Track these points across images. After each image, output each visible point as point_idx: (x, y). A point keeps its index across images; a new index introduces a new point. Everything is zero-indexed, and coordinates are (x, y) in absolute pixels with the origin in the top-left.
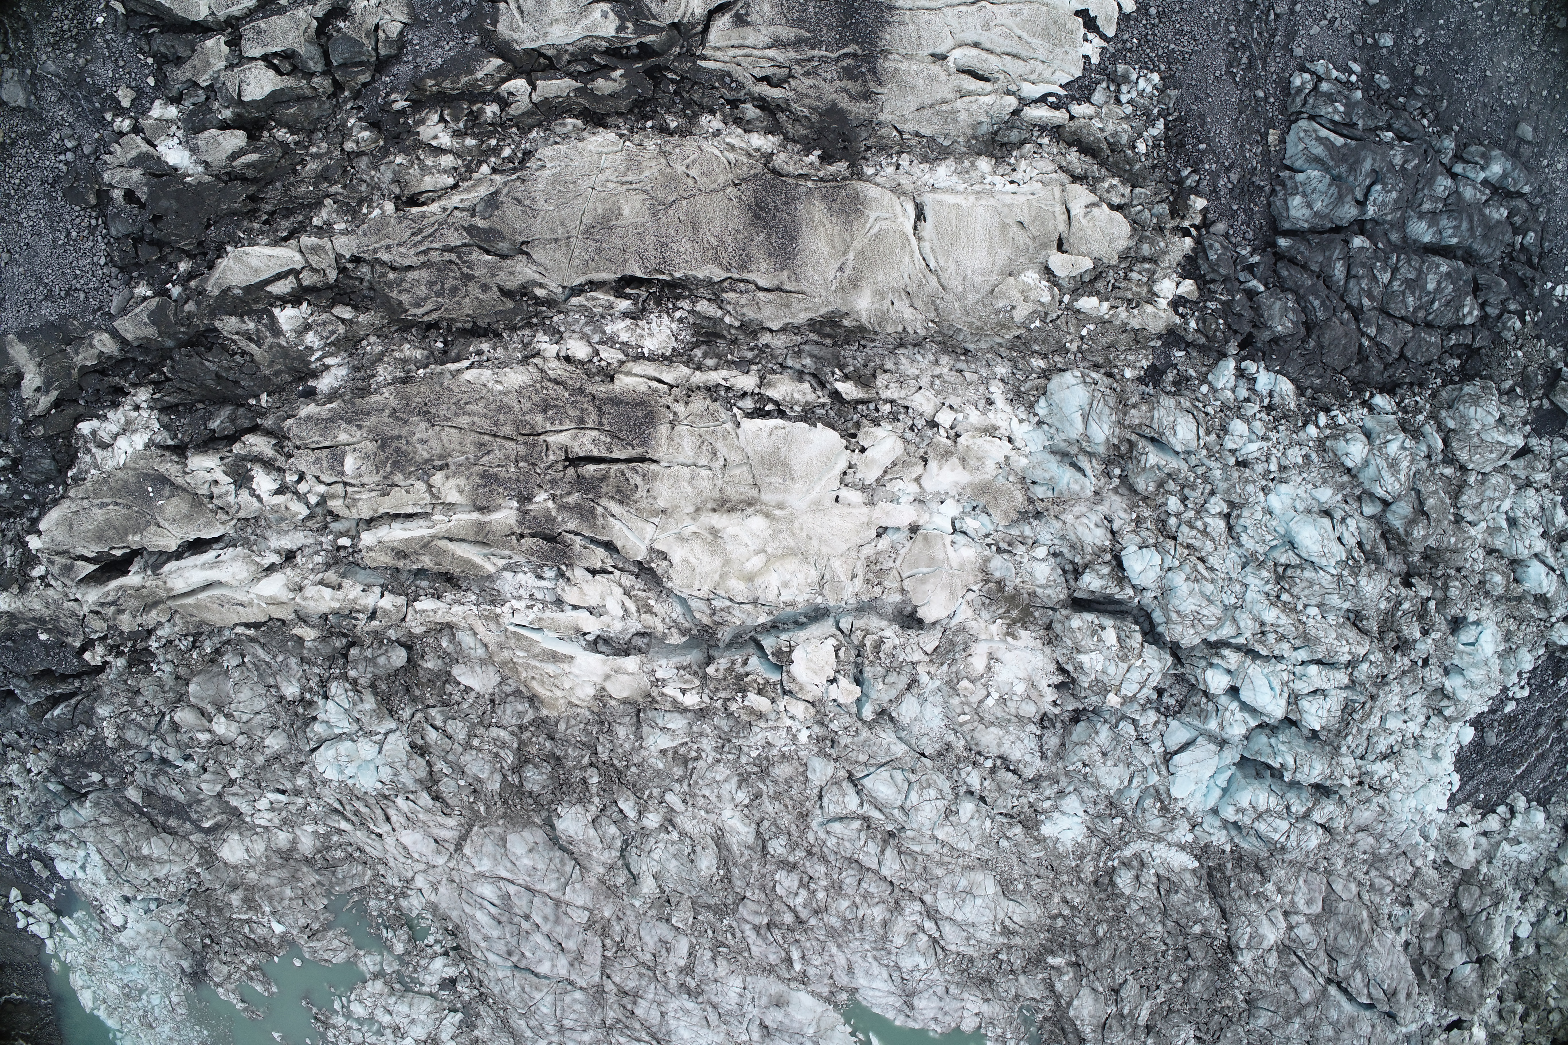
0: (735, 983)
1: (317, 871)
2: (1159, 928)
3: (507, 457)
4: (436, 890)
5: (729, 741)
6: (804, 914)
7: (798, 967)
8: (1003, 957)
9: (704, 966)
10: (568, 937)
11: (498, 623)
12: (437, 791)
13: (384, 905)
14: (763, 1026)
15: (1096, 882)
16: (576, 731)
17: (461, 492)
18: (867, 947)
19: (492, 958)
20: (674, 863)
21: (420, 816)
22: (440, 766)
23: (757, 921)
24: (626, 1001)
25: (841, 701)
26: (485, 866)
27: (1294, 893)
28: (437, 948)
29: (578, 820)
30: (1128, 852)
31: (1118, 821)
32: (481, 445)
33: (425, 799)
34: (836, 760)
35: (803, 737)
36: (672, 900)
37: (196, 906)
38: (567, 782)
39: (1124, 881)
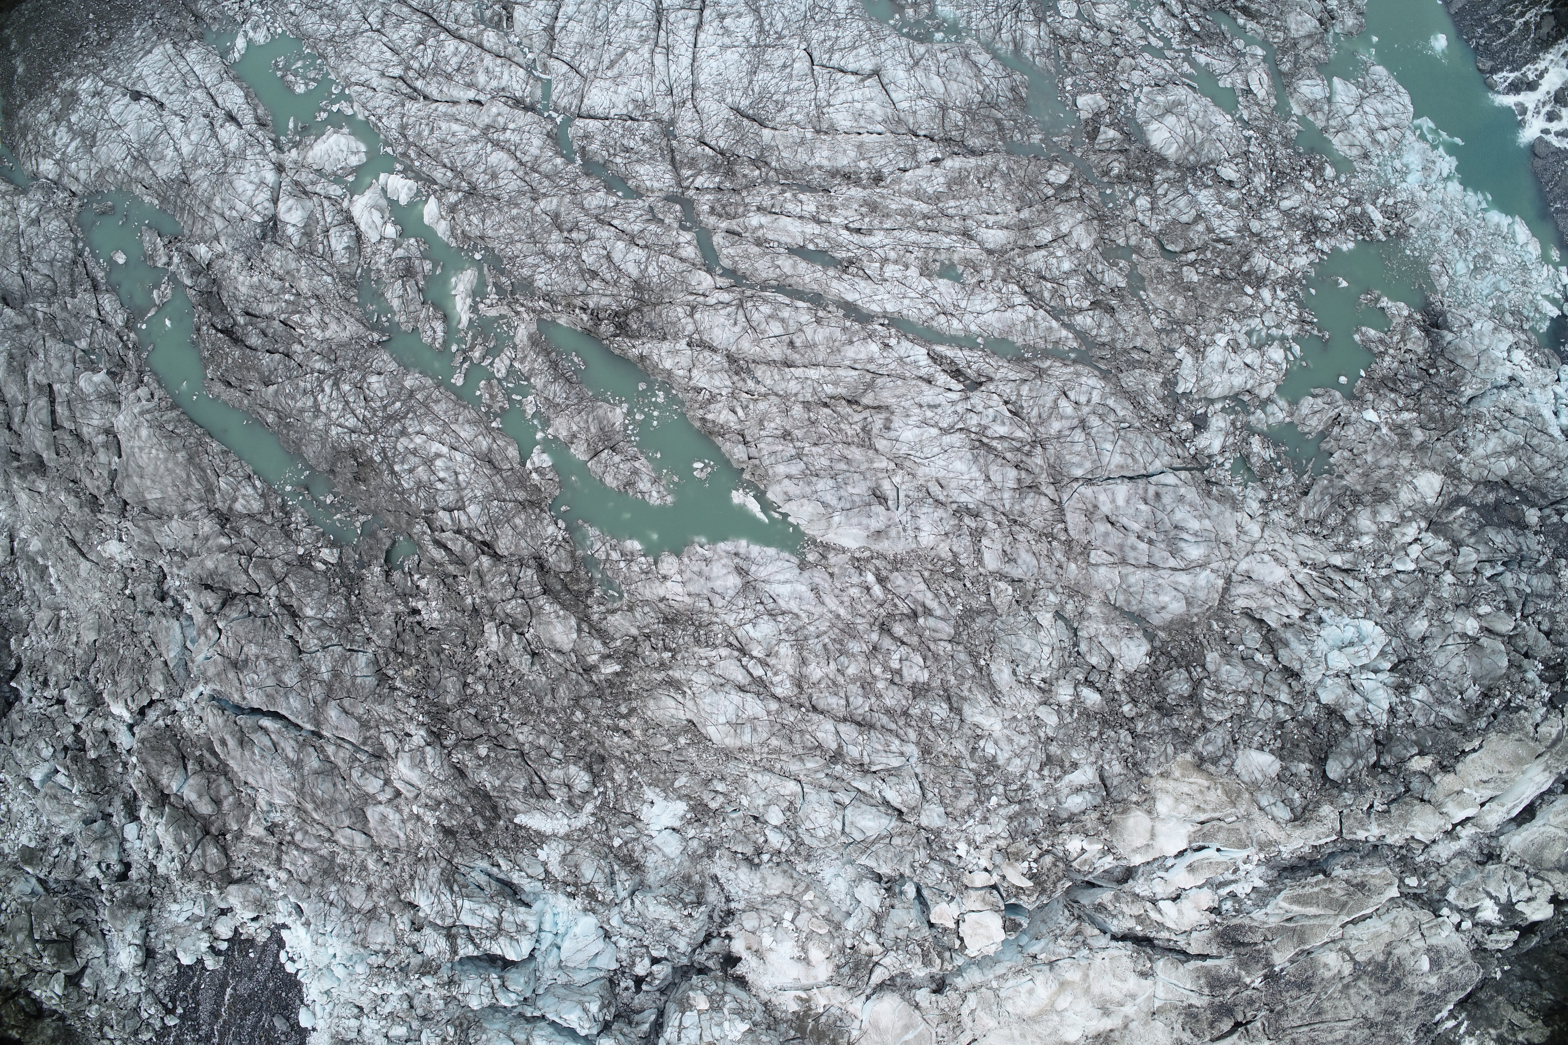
0: (927, 539)
1: (1347, 488)
2: (521, 738)
3: (1295, 1010)
4: (1238, 526)
5: (1020, 802)
6: (887, 643)
7: (870, 578)
8: (667, 655)
9: (962, 545)
10: (1106, 534)
11: (1259, 843)
12: (1260, 629)
13: (1279, 484)
14: (882, 499)
15: (603, 759)
16: (1156, 749)
17: (1326, 965)
18: (812, 628)
19: (1170, 479)
20: (1027, 649)
21: (1273, 603)
22: (1266, 660)
23: (931, 622)
24: (1028, 481)
25: (944, 905)
26: (1204, 577)
27: (403, 821)
28: (1220, 460)
29: (1131, 661)
30: (589, 807)
31: (617, 842)
32: (1319, 1014)
33: (1272, 620)
34: (919, 827)
35: (962, 848)
36: (1015, 606)
37: (1454, 417)
38: (1148, 691)
39: (581, 780)
